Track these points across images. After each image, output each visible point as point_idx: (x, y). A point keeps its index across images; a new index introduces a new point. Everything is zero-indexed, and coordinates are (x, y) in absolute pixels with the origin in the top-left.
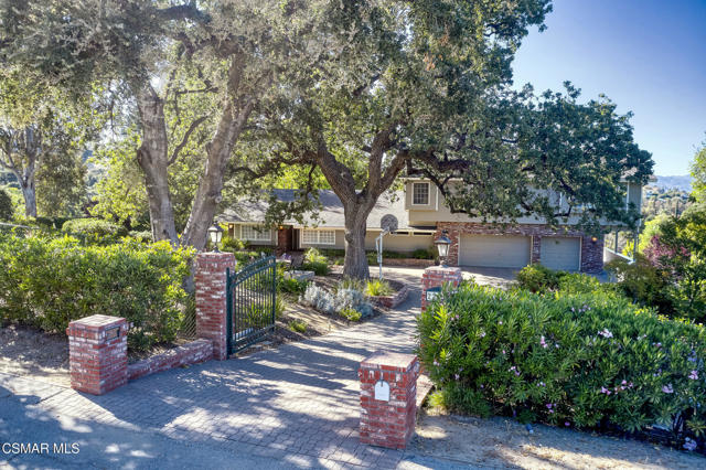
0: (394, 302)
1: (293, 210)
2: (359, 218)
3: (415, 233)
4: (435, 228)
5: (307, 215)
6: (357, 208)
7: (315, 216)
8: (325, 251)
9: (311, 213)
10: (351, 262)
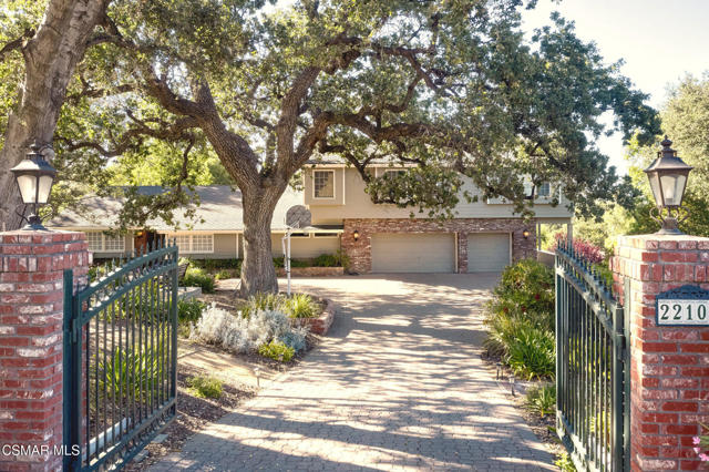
0: (325, 326)
1: (160, 206)
2: (264, 207)
3: (317, 235)
4: (342, 227)
5: (178, 213)
6: (262, 194)
7: (190, 214)
8: (202, 262)
9: (184, 210)
10: (252, 273)
